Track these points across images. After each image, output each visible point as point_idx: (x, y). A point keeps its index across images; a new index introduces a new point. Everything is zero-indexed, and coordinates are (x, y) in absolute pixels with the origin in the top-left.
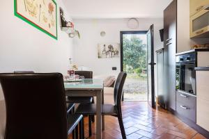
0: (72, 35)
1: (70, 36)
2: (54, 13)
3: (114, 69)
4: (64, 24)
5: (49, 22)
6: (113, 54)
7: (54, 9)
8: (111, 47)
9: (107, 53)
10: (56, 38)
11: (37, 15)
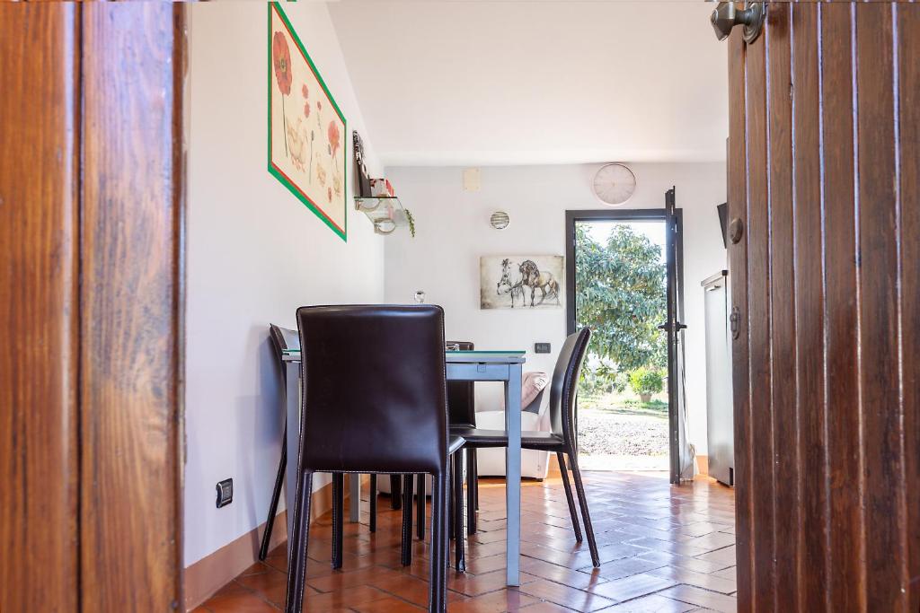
0: (383, 226)
1: (377, 230)
2: (340, 151)
3: (542, 348)
4: (364, 187)
5: (329, 183)
6: (538, 291)
7: (341, 141)
8: (529, 269)
9: (514, 291)
10: (343, 235)
11: (306, 166)
